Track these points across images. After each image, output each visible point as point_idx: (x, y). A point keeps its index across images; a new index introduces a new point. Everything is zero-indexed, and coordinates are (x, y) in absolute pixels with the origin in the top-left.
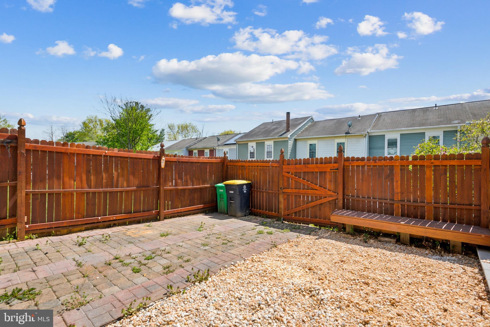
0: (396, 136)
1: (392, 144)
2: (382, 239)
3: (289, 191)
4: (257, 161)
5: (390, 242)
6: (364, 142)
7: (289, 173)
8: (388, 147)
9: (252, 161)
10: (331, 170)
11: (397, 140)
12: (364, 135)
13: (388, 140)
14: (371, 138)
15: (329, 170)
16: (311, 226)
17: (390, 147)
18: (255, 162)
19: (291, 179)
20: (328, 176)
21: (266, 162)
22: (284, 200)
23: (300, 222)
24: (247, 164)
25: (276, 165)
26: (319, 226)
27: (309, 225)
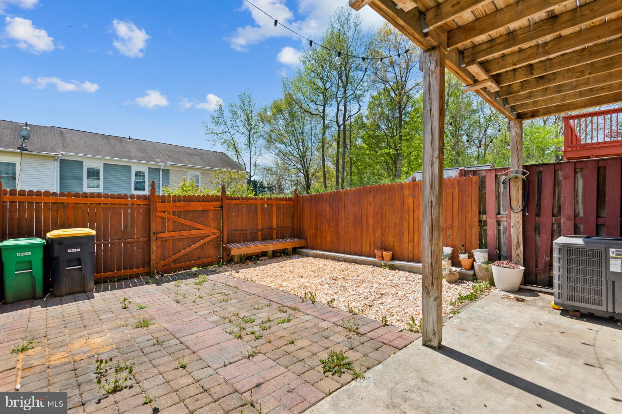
0: (99, 165)
1: (93, 174)
2: (261, 259)
3: (167, 234)
4: (106, 196)
5: (265, 259)
6: (55, 168)
7: (164, 212)
8: (87, 178)
9: (92, 195)
10: (214, 208)
11: (99, 170)
12: (56, 158)
13: (88, 169)
14: (63, 163)
15: (213, 208)
16: (194, 269)
17: (90, 178)
18: (99, 195)
19: (168, 220)
20: (211, 215)
21: (119, 198)
22: (158, 247)
23: (180, 269)
24: (81, 200)
25: (141, 202)
26: (202, 267)
27: (191, 269)
